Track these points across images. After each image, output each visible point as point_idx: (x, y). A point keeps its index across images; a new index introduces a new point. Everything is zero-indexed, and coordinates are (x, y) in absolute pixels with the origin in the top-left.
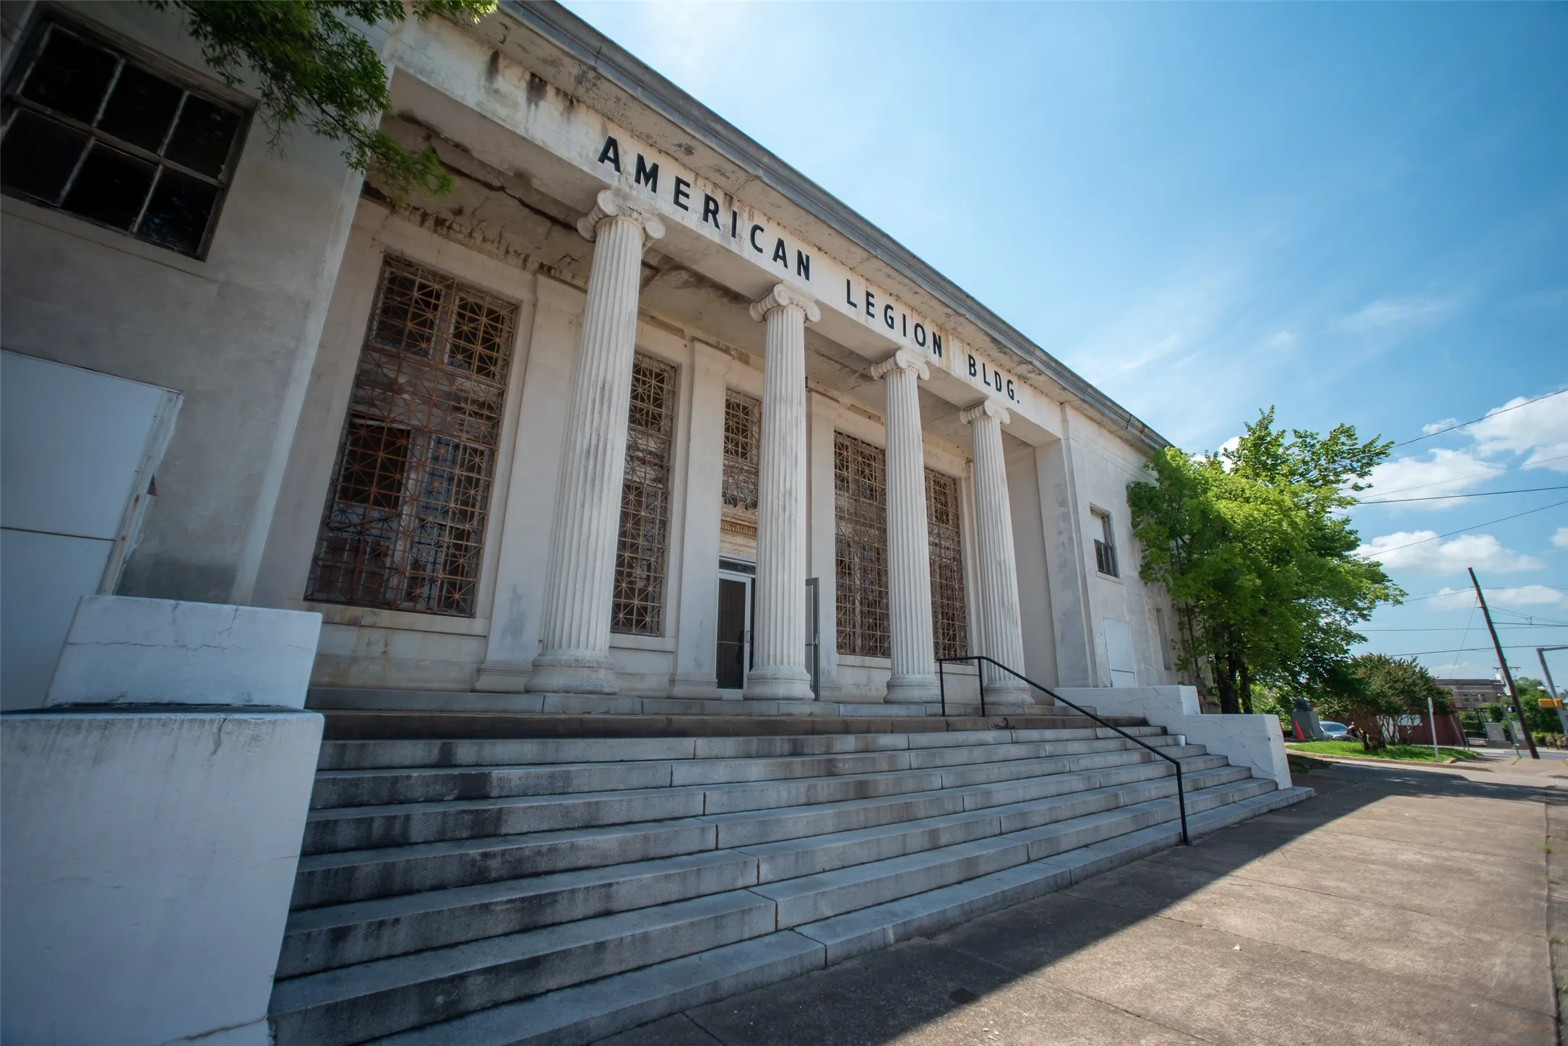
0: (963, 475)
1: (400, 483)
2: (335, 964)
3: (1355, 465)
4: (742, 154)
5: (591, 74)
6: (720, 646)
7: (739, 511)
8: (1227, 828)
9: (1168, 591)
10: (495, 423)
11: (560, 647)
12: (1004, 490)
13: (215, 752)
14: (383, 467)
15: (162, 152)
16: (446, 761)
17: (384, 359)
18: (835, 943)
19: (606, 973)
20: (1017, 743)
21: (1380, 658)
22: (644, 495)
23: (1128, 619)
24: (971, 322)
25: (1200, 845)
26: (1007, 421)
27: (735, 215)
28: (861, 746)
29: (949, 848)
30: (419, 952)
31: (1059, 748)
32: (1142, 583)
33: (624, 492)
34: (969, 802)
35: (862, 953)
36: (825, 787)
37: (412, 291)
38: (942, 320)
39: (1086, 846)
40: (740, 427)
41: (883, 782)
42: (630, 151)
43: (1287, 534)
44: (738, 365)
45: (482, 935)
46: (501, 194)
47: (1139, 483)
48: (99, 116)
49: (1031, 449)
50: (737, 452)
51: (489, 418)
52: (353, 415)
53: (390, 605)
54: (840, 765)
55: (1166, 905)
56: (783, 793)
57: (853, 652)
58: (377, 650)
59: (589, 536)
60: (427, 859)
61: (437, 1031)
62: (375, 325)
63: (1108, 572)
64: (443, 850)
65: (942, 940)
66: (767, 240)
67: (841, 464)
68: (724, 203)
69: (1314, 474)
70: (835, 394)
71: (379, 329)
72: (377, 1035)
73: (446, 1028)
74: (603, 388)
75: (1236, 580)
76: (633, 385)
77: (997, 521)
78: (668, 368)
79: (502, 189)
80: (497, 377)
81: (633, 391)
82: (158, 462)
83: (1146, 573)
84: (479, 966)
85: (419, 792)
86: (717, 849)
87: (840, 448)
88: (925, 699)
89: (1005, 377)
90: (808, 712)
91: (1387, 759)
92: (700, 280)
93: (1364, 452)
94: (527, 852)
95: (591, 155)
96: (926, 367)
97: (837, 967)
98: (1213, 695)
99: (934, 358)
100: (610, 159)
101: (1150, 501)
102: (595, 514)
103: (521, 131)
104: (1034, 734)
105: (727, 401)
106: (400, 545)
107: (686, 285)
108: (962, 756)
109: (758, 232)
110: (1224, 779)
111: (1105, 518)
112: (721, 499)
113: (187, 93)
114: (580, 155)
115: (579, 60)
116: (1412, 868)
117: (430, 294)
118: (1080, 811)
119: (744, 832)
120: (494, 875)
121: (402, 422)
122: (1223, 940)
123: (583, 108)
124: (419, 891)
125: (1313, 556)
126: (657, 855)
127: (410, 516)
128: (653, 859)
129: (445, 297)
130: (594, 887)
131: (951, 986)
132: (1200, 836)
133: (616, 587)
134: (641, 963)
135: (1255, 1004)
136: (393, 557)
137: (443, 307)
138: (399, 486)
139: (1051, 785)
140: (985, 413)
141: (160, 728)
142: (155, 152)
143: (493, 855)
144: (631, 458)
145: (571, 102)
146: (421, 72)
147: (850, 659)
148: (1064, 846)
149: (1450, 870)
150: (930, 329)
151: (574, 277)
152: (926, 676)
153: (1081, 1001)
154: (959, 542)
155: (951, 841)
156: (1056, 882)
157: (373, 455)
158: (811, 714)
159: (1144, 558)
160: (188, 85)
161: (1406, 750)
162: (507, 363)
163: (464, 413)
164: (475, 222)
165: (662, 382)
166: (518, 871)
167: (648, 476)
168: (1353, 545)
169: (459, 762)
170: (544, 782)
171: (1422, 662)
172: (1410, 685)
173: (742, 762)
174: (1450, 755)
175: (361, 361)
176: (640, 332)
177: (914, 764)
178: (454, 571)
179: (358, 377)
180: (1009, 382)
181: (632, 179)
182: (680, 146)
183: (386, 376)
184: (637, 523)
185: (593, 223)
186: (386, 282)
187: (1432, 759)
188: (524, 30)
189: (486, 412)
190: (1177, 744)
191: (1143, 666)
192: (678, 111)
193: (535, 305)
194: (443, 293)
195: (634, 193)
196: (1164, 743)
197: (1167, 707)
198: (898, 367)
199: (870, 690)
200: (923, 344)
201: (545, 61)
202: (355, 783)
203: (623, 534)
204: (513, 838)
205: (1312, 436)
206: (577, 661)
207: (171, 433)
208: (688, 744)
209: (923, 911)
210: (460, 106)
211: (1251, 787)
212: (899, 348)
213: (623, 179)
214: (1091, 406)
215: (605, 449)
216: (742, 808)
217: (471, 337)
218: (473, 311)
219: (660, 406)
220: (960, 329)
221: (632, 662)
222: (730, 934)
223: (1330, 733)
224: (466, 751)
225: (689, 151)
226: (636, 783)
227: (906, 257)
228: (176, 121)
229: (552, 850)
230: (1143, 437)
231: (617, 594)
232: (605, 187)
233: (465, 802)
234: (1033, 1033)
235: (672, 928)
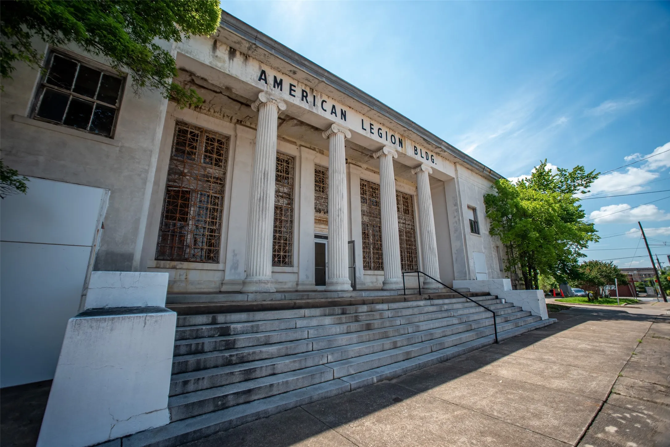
0: (415, 194)
1: (187, 212)
2: (185, 392)
3: (583, 182)
4: (316, 73)
5: (254, 46)
6: (316, 269)
7: (322, 214)
8: (515, 336)
9: (501, 239)
10: (223, 186)
11: (253, 275)
12: (430, 202)
13: (144, 326)
14: (181, 207)
15: (95, 97)
16: (214, 322)
17: (178, 163)
18: (354, 383)
19: (274, 394)
20: (433, 305)
21: (596, 262)
22: (283, 210)
23: (484, 251)
24: (414, 133)
25: (502, 344)
26: (431, 172)
27: (314, 96)
28: (369, 310)
29: (401, 348)
30: (211, 388)
31: (450, 307)
32: (490, 236)
33: (275, 210)
34: (410, 330)
35: (365, 386)
36: (354, 326)
37: (187, 135)
38: (402, 133)
39: (456, 345)
40: (321, 180)
41: (376, 323)
42: (271, 74)
43: (551, 214)
44: (319, 155)
45: (231, 382)
46: (221, 94)
47: (489, 194)
48: (73, 87)
49: (442, 183)
50: (320, 191)
51: (220, 184)
52: (168, 186)
53: (187, 260)
54: (360, 317)
55: (480, 367)
56: (337, 329)
57: (370, 269)
58: (183, 278)
59: (262, 232)
60: (211, 357)
61: (220, 412)
62: (174, 149)
63: (476, 233)
64: (216, 354)
65: (394, 381)
66: (328, 107)
67: (363, 193)
68: (310, 93)
69: (564, 187)
70: (359, 164)
71: (175, 151)
72: (201, 413)
73: (222, 411)
74: (264, 173)
75: (529, 234)
76: (277, 166)
77: (427, 215)
78: (291, 158)
79: (221, 93)
80: (223, 167)
81: (277, 169)
82: (104, 217)
83: (492, 232)
84: (232, 392)
85: (206, 334)
86: (313, 351)
87: (362, 186)
88: (397, 288)
89: (430, 154)
90: (350, 296)
91: (598, 304)
92: (302, 123)
93: (587, 177)
94: (245, 354)
95: (255, 78)
96: (396, 153)
97: (355, 391)
98: (522, 280)
99: (400, 149)
100: (263, 79)
101: (493, 202)
102: (264, 223)
103: (227, 72)
104: (440, 301)
105: (315, 170)
106: (189, 237)
107: (296, 125)
108: (410, 312)
109: (324, 103)
110: (519, 317)
111: (474, 210)
112: (314, 210)
113: (102, 73)
114: (251, 79)
115: (248, 41)
116: (582, 350)
117: (194, 136)
118: (455, 332)
119: (323, 344)
120: (234, 362)
121: (187, 188)
122: (497, 378)
123: (251, 59)
124: (209, 368)
125: (562, 223)
126: (291, 353)
127: (192, 225)
128: (289, 355)
129: (200, 136)
130: (269, 366)
131: (394, 397)
132: (503, 340)
133: (273, 248)
134: (286, 391)
135: (500, 400)
136: (186, 241)
137: (200, 140)
138: (187, 213)
139: (445, 322)
140: (421, 170)
141: (128, 320)
142: (93, 98)
143: (233, 356)
144: (277, 196)
145: (246, 57)
146: (187, 52)
147: (369, 272)
148: (446, 346)
149: (596, 351)
150: (397, 137)
151: (251, 124)
152: (398, 279)
153: (438, 400)
154: (414, 222)
155: (402, 345)
156: (441, 359)
157: (177, 202)
158: (351, 297)
159: (491, 225)
160: (103, 71)
161: (606, 300)
162: (226, 161)
163: (211, 183)
164: (211, 105)
165: (289, 164)
166: (242, 361)
167: (284, 203)
168: (582, 216)
169: (219, 322)
170: (249, 328)
171: (615, 263)
172: (609, 273)
173: (322, 318)
174: (625, 302)
175: (170, 165)
176: (278, 144)
177: (390, 316)
178: (211, 245)
179: (169, 171)
180: (432, 156)
181: (272, 87)
182: (291, 71)
183: (179, 170)
184: (281, 222)
185: (257, 105)
186: (177, 132)
187: (616, 304)
188: (226, 31)
189: (219, 182)
190: (501, 303)
191: (490, 271)
192: (290, 58)
193: (236, 136)
194: (199, 135)
195: (273, 92)
196: (496, 303)
197: (498, 288)
198: (384, 154)
199: (377, 284)
200: (394, 143)
201: (235, 42)
202: (184, 332)
203: (275, 227)
204: (240, 349)
205: (565, 170)
206: (260, 281)
207: (107, 205)
208: (302, 312)
209: (387, 371)
210: (203, 64)
211: (530, 319)
212: (384, 146)
213: (269, 87)
214: (468, 164)
215: (266, 197)
216: (322, 335)
217: (211, 152)
218: (211, 141)
219: (288, 174)
220: (410, 136)
221: (281, 277)
222: (317, 381)
223: (577, 293)
224: (221, 318)
225: (295, 73)
226: (283, 327)
227: (386, 108)
228: (99, 85)
229: (254, 353)
230: (490, 175)
231: (274, 251)
232: (261, 91)
233: (222, 337)
234: (418, 411)
235: (296, 379)
